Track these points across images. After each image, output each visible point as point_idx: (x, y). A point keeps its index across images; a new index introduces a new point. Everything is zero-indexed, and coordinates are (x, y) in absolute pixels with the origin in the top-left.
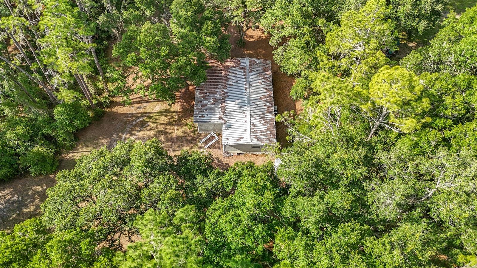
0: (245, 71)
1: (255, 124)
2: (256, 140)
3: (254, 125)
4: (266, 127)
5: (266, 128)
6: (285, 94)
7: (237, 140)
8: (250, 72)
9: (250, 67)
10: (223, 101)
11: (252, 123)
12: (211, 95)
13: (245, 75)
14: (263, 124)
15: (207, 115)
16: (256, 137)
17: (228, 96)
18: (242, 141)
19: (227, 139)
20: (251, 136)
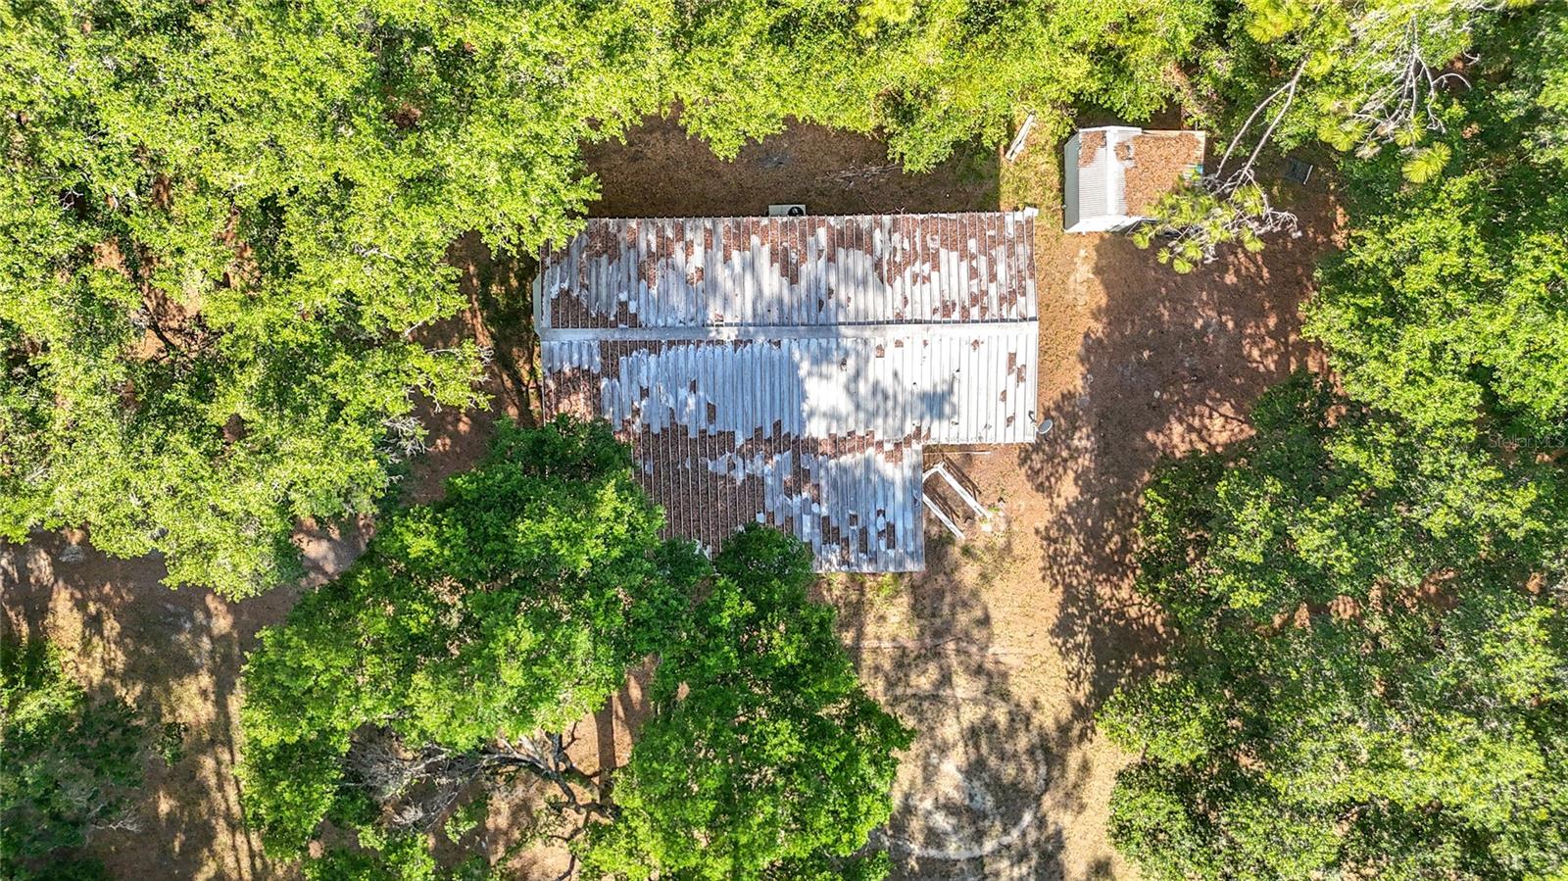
0: (628, 348)
1: (938, 304)
2: (1021, 300)
3: (947, 308)
4: (949, 258)
5: (954, 255)
6: (678, 163)
7: (1020, 379)
8: (634, 322)
9: (601, 321)
10: (800, 447)
11: (937, 317)
12: (768, 502)
13: (654, 347)
14: (936, 267)
15: (879, 513)
16: (1008, 299)
17: (777, 426)
18: (1029, 357)
19: (1010, 420)
20: (1003, 320)
